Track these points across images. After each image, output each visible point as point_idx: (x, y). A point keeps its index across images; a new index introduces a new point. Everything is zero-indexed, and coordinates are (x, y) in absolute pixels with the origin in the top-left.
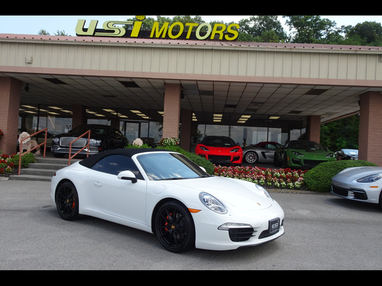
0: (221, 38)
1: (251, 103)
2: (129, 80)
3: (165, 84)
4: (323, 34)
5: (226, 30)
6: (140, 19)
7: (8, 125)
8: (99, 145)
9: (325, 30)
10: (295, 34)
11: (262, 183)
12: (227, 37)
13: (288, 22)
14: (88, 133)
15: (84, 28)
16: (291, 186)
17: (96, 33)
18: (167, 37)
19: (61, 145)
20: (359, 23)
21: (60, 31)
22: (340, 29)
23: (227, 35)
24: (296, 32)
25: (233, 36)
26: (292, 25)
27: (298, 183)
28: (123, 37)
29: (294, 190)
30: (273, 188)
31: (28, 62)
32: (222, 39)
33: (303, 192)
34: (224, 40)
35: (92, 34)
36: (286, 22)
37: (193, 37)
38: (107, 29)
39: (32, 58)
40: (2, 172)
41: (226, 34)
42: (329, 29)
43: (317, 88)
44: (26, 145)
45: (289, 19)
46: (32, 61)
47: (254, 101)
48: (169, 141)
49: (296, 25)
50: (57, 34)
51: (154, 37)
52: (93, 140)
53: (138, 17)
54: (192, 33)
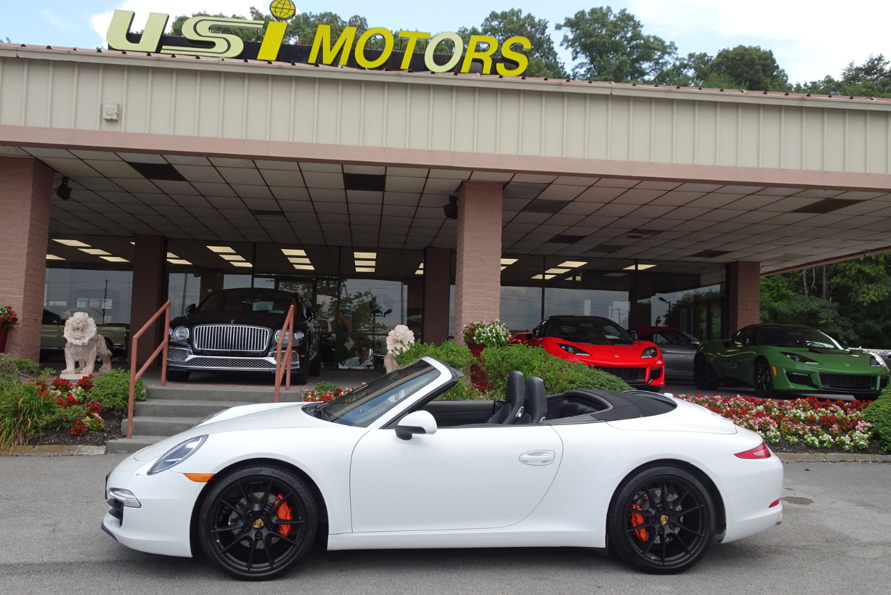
0: (487, 69)
1: (627, 233)
2: (377, 171)
3: (466, 182)
4: (648, 71)
5: (498, 51)
7: (25, 292)
8: (299, 345)
9: (651, 62)
10: (584, 69)
11: (776, 437)
13: (569, 41)
15: (131, 31)
16: (847, 444)
17: (164, 47)
18: (353, 64)
19: (196, 347)
20: (726, 48)
22: (686, 62)
23: (503, 64)
24: (587, 65)
25: (515, 66)
26: (577, 46)
27: (861, 436)
28: (239, 57)
29: (856, 454)
30: (803, 451)
31: (109, 117)
32: (489, 72)
33: (878, 457)
35: (154, 50)
36: (563, 41)
38: (194, 37)
39: (120, 107)
40: (80, 431)
41: (499, 62)
42: (660, 61)
45: (571, 33)
48: (491, 332)
49: (586, 49)
53: (277, 10)
54: (414, 55)
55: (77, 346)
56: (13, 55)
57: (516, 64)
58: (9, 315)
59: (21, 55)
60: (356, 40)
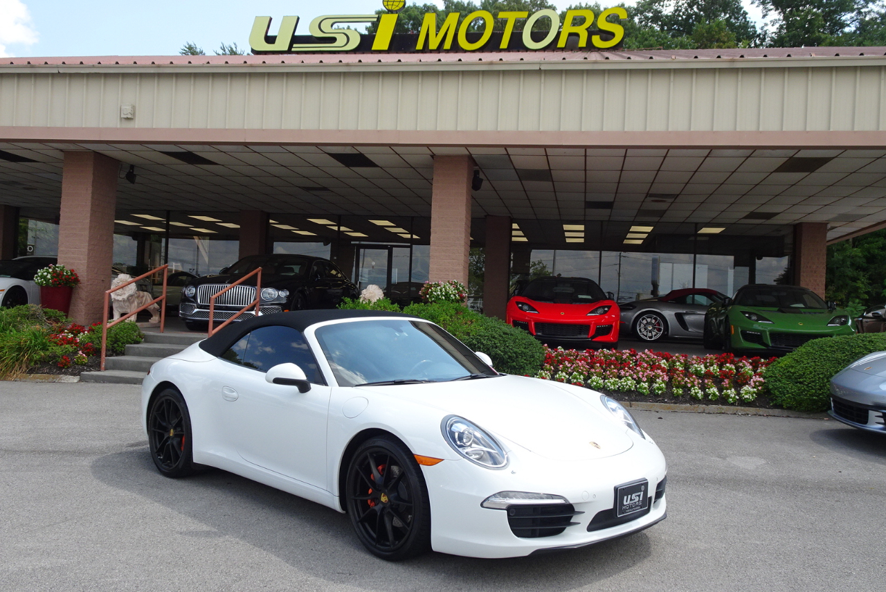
0: (582, 43)
1: (646, 197)
2: (348, 150)
3: (433, 156)
4: (848, 22)
5: (594, 24)
6: (394, 7)
7: (89, 258)
8: (284, 301)
9: (852, 12)
10: (777, 25)
11: (659, 389)
12: (596, 40)
14: (256, 274)
15: (269, 34)
16: (731, 398)
17: (295, 45)
18: (456, 48)
19: (199, 302)
21: (227, 45)
23: (598, 37)
24: (780, 22)
25: (612, 37)
26: (768, 3)
27: (748, 391)
28: (355, 51)
29: (739, 407)
30: (686, 402)
31: (125, 116)
32: (585, 46)
33: (762, 411)
34: (590, 47)
35: (286, 49)
37: (516, 44)
38: (320, 35)
39: (134, 108)
40: (65, 365)
41: (595, 35)
42: (863, 10)
43: (802, 154)
44: (127, 304)
46: (134, 114)
47: (653, 191)
48: (441, 290)
49: (779, 4)
50: (221, 52)
51: (426, 50)
52: (270, 290)
53: (389, 3)
54: (513, 34)
55: (118, 300)
56: (55, 71)
57: (612, 35)
58: (71, 277)
59: (61, 71)
60: (459, 23)
